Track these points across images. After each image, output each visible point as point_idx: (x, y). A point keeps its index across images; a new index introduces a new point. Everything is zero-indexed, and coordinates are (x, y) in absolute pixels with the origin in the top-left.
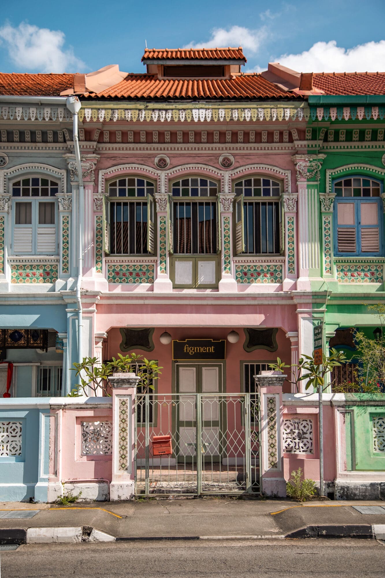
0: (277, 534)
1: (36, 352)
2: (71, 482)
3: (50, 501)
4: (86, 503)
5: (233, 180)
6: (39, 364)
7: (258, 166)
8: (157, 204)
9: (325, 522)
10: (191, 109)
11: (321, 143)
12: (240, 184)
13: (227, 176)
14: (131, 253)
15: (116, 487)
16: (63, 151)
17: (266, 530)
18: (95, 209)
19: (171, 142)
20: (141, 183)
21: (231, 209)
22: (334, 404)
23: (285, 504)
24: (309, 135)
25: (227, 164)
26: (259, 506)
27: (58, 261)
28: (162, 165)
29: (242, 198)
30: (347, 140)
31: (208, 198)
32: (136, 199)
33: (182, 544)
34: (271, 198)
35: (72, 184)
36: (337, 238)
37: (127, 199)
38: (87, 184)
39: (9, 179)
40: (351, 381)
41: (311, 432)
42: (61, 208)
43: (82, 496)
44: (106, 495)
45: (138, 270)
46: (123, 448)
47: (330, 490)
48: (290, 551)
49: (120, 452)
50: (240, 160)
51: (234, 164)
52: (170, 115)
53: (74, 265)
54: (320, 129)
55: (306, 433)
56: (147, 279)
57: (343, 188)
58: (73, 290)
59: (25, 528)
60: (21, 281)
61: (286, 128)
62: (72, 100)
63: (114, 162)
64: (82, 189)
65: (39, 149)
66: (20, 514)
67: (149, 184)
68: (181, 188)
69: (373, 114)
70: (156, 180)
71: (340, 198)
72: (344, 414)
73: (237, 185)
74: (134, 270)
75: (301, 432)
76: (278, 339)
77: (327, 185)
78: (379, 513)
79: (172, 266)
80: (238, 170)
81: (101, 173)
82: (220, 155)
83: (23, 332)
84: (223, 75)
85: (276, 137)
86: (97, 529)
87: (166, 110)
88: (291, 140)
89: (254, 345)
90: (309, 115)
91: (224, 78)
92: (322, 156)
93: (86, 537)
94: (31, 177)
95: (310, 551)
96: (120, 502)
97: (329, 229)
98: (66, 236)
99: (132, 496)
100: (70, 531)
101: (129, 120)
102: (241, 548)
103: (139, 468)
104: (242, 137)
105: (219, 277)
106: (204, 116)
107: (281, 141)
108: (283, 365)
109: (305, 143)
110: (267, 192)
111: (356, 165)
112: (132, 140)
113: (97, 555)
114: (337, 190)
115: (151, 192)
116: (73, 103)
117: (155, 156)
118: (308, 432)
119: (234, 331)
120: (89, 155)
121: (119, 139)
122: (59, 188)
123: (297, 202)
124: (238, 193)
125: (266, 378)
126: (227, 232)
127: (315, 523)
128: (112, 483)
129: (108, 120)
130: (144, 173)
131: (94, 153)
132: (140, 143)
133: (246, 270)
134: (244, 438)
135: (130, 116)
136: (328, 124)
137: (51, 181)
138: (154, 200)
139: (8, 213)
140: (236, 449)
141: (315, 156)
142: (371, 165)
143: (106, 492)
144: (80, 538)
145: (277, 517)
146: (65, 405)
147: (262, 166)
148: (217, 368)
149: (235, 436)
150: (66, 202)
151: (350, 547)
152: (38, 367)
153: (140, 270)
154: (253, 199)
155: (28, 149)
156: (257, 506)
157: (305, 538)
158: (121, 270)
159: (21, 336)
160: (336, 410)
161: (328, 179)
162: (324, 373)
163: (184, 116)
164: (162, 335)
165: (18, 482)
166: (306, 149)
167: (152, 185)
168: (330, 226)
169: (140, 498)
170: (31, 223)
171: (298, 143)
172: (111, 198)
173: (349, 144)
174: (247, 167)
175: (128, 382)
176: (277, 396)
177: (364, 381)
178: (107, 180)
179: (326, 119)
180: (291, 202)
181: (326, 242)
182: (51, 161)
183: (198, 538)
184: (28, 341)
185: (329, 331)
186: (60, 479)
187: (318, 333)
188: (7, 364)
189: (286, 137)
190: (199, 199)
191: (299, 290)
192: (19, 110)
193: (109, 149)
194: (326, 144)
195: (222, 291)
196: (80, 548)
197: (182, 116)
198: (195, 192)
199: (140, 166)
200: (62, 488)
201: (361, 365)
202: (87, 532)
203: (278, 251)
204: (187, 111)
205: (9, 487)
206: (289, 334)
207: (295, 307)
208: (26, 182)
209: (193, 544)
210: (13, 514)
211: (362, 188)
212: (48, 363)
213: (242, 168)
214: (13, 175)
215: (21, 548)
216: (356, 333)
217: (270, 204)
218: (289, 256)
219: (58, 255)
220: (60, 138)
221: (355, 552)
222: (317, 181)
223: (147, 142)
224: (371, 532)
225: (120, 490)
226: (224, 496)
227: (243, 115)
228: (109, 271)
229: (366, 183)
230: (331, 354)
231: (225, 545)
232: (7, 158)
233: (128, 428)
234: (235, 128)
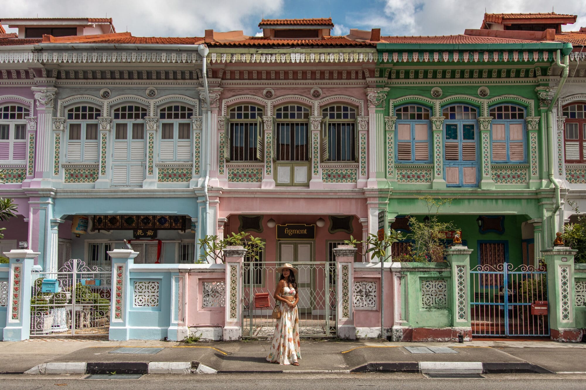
0: (345, 369)
1: (178, 233)
2: (195, 327)
3: (179, 340)
4: (206, 342)
5: (321, 107)
6: (180, 241)
7: (340, 96)
8: (265, 124)
9: (382, 360)
10: (290, 54)
11: (386, 79)
12: (326, 110)
13: (316, 104)
14: (245, 160)
15: (228, 331)
16: (196, 86)
17: (336, 365)
18: (219, 128)
19: (276, 79)
20: (253, 109)
21: (319, 128)
22: (393, 270)
23: (353, 345)
24: (377, 74)
25: (316, 95)
26: (335, 346)
27: (192, 165)
28: (269, 95)
29: (328, 119)
30: (405, 78)
31: (302, 120)
32: (249, 120)
33: (269, 377)
34: (349, 120)
35: (203, 109)
36: (397, 150)
37: (243, 120)
38: (213, 109)
39: (158, 106)
40: (407, 254)
41: (375, 292)
42: (195, 127)
43: (203, 337)
44: (221, 336)
45: (250, 172)
46: (233, 302)
47: (389, 334)
48: (353, 383)
49: (231, 305)
50: (326, 92)
51: (322, 95)
52: (274, 58)
53: (203, 169)
54: (385, 69)
55: (371, 292)
56: (257, 179)
57: (402, 113)
58: (203, 187)
59: (146, 362)
60: (165, 180)
61: (360, 69)
62: (202, 47)
63: (234, 94)
64: (209, 113)
65: (179, 84)
66: (148, 351)
67: (259, 110)
68: (282, 112)
69: (425, 58)
70: (264, 107)
71: (400, 120)
72: (400, 278)
73: (324, 111)
74: (248, 172)
75: (367, 291)
76: (353, 224)
77: (391, 111)
78: (425, 352)
79: (275, 169)
80: (324, 99)
81: (224, 101)
82: (311, 88)
83: (167, 217)
84: (317, 37)
85: (353, 75)
86: (203, 364)
87: (271, 54)
88: (364, 78)
89: (336, 229)
90: (377, 58)
91: (318, 39)
92: (386, 89)
93: (194, 370)
94: (173, 105)
95: (369, 383)
96: (231, 342)
97: (392, 143)
98: (198, 148)
99: (239, 338)
100: (181, 364)
101: (244, 61)
102: (314, 381)
103: (245, 317)
104: (328, 75)
105: (310, 178)
106: (299, 58)
107: (357, 78)
108: (355, 241)
109: (374, 79)
110: (346, 116)
111: (412, 96)
112: (247, 77)
113: (198, 385)
114: (397, 115)
115: (261, 115)
116: (203, 49)
117: (264, 89)
118: (373, 291)
119: (321, 218)
120: (215, 88)
121: (237, 77)
122: (194, 113)
123: (368, 123)
124: (325, 116)
125: (342, 250)
126: (316, 145)
127: (375, 360)
128: (225, 327)
129: (228, 61)
130: (256, 101)
131: (219, 87)
132: (253, 79)
133: (329, 173)
134: (324, 296)
135: (244, 59)
136: (391, 66)
137: (188, 108)
138: (263, 121)
139: (156, 131)
140: (318, 303)
141: (381, 89)
142: (423, 96)
143: (220, 334)
144: (190, 371)
145: (346, 356)
146: (190, 270)
147: (342, 96)
148: (309, 245)
149: (318, 294)
150: (198, 123)
151: (401, 380)
152: (179, 243)
153: (252, 172)
154: (336, 120)
155: (171, 84)
156: (333, 346)
157: (366, 372)
158: (238, 172)
159: (166, 220)
160: (394, 275)
161: (391, 107)
162: (385, 247)
163: (284, 58)
164: (269, 221)
165: (154, 326)
166: (375, 84)
167: (261, 110)
168: (392, 141)
169: (246, 339)
170: (173, 138)
171: (369, 80)
172: (231, 120)
173: (407, 81)
174: (331, 97)
175: (237, 252)
176: (350, 264)
177: (416, 254)
178: (228, 107)
179: (390, 61)
180: (363, 123)
181: (389, 152)
182: (188, 93)
183: (281, 372)
184: (171, 224)
185: (390, 217)
186: (187, 324)
187: (382, 217)
188: (157, 241)
189: (360, 75)
190: (296, 120)
191: (368, 188)
192: (164, 55)
193: (230, 84)
194: (390, 81)
195: (312, 188)
196: (188, 378)
197: (283, 59)
198: (293, 116)
199: (253, 97)
200: (188, 331)
201: (414, 242)
202: (195, 365)
203: (354, 158)
204: (287, 55)
205: (149, 329)
206: (362, 220)
207: (366, 199)
208: (170, 109)
209: (277, 377)
210: (143, 351)
211: (416, 113)
212: (186, 241)
213: (327, 98)
214: (160, 103)
215: (143, 378)
216: (410, 218)
217: (348, 124)
218: (362, 162)
219: (192, 161)
220: (195, 76)
221: (404, 384)
222: (383, 107)
223: (258, 79)
224: (418, 368)
225: (231, 333)
226: (309, 338)
227: (328, 58)
228: (229, 173)
229: (419, 109)
230: (391, 233)
231: (302, 378)
232: (156, 91)
233: (237, 287)
234: (323, 68)
